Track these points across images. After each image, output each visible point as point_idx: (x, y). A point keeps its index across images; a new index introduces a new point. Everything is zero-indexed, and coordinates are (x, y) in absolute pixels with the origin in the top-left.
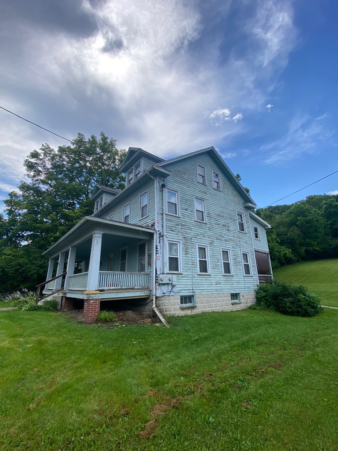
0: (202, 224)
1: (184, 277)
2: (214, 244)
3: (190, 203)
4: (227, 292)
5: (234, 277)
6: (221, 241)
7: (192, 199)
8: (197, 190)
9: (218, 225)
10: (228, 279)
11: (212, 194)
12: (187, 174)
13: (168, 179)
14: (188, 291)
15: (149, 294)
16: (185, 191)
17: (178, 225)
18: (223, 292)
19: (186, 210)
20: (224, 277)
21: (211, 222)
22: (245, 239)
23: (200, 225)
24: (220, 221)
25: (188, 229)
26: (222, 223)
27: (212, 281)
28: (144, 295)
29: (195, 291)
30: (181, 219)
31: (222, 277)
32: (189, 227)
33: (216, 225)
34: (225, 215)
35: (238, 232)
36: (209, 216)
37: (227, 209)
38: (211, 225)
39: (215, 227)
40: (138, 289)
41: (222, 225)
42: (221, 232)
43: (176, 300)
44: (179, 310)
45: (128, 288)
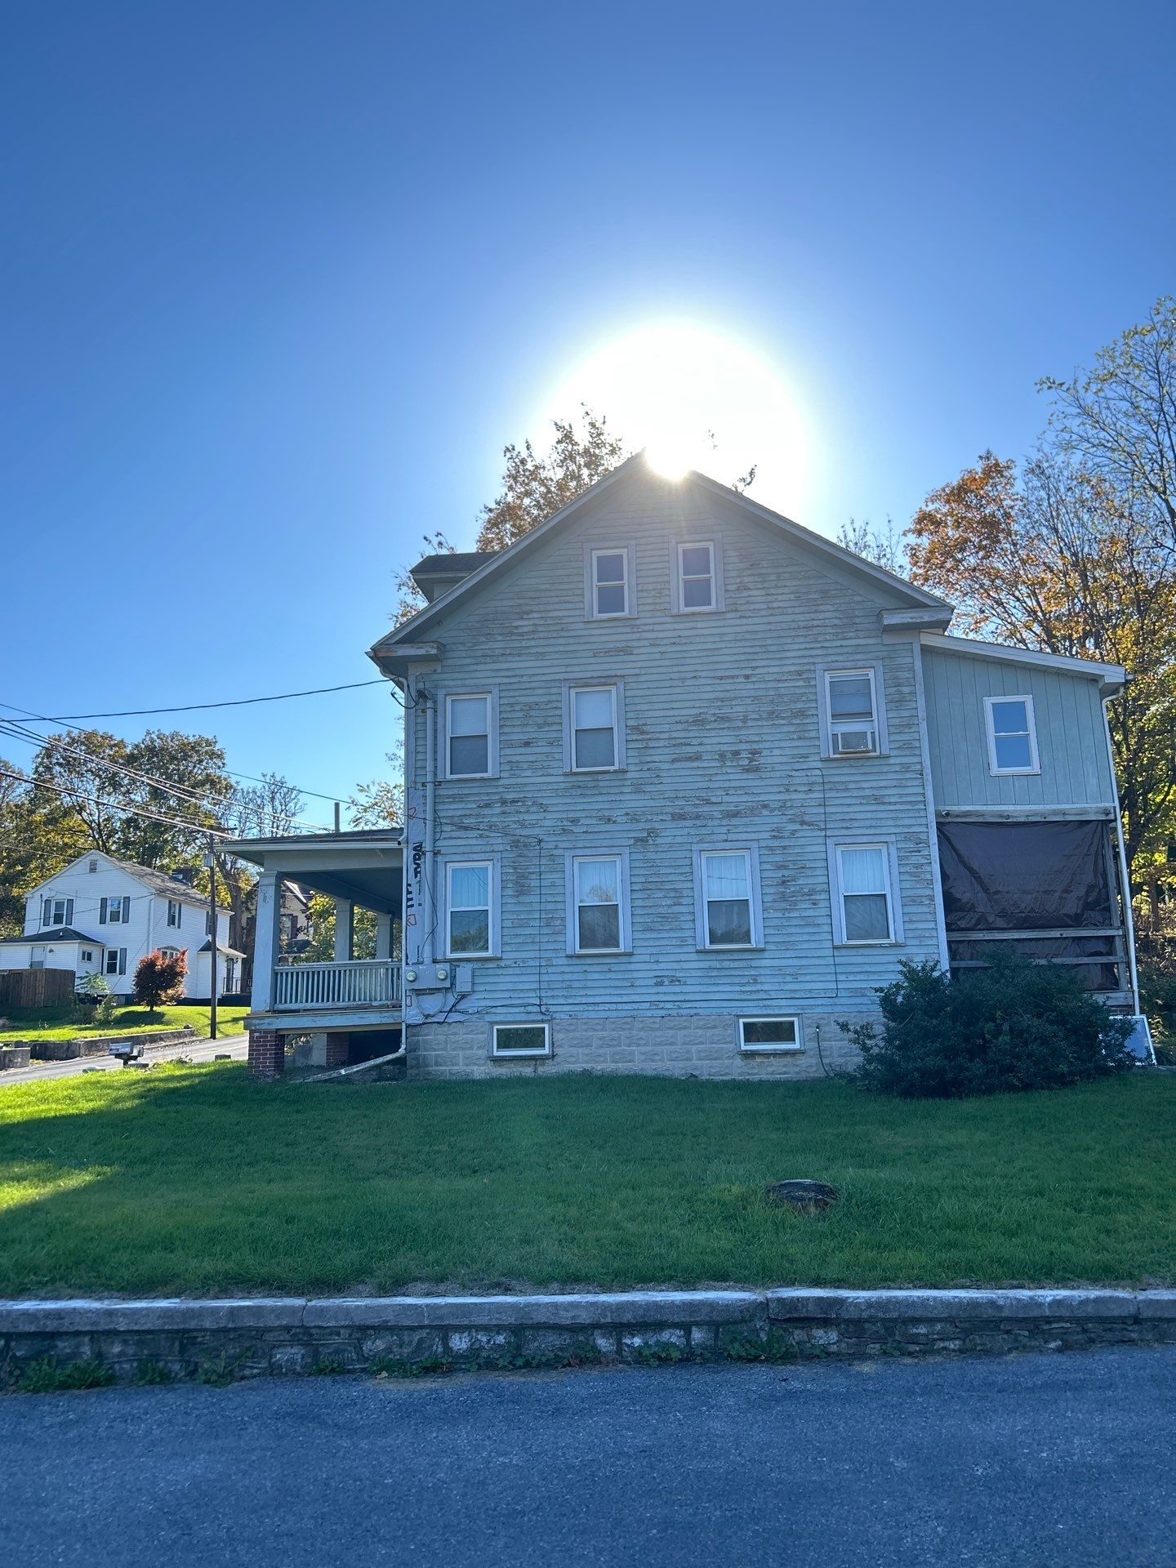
0: (600, 777)
1: (507, 967)
2: (659, 841)
3: (544, 713)
4: (708, 1012)
5: (766, 955)
6: (698, 823)
7: (554, 698)
8: (583, 654)
9: (690, 759)
10: (726, 964)
11: (666, 641)
12: (535, 609)
13: (450, 662)
14: (522, 1009)
15: (399, 1021)
16: (525, 679)
17: (487, 806)
18: (694, 1011)
19: (527, 744)
20: (702, 956)
21: (649, 759)
23: (591, 784)
24: (706, 741)
25: (534, 809)
26: (717, 748)
27: (635, 975)
29: (552, 1009)
30: (502, 782)
31: (695, 957)
32: (534, 803)
33: (677, 765)
34: (739, 709)
35: (820, 765)
36: (640, 737)
37: (753, 679)
38: (649, 769)
39: (673, 773)
40: (382, 1006)
41: (717, 757)
42: (705, 785)
43: (474, 1036)
44: (484, 1065)
45: (352, 1003)
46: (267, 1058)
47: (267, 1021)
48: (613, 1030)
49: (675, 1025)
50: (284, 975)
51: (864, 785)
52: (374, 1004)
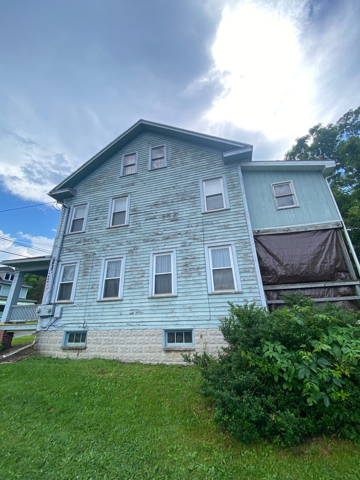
1: (75, 306)
2: (138, 251)
3: (103, 208)
4: (150, 327)
5: (178, 299)
6: (153, 242)
7: (107, 203)
8: (118, 187)
9: (152, 219)
10: (160, 304)
12: (105, 176)
13: (77, 196)
14: (77, 325)
16: (99, 198)
17: (79, 242)
18: (145, 327)
19: (96, 219)
20: (151, 300)
21: (137, 220)
23: (115, 231)
24: (158, 211)
25: (95, 242)
26: (162, 213)
27: (123, 309)
29: (89, 325)
31: (147, 300)
32: (95, 240)
33: (147, 221)
34: (171, 199)
35: (201, 216)
36: (135, 213)
37: (176, 187)
38: (136, 224)
39: (145, 224)
41: (162, 217)
42: (157, 228)
43: (58, 337)
44: (60, 351)
48: (111, 336)
49: (136, 334)
50: (15, 309)
51: (220, 221)
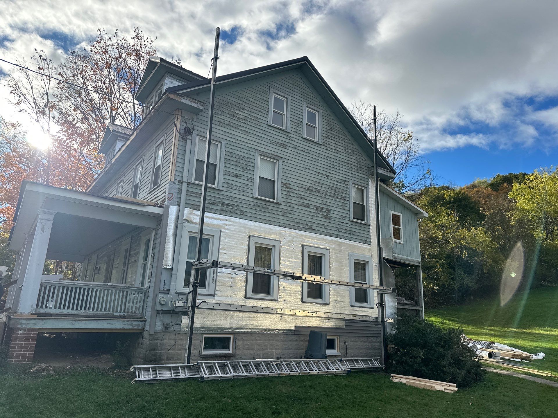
0: (269, 204)
3: (246, 163)
7: (251, 157)
8: (266, 140)
9: (305, 206)
11: (299, 148)
12: (247, 108)
13: (201, 118)
15: (140, 328)
16: (239, 142)
17: (214, 204)
19: (237, 176)
20: (305, 304)
21: (290, 201)
22: (363, 235)
23: (265, 206)
24: (312, 199)
25: (237, 212)
26: (315, 204)
28: (130, 327)
30: (222, 193)
32: (238, 209)
33: (300, 207)
34: (324, 189)
35: (349, 222)
36: (287, 190)
37: (329, 178)
38: (289, 206)
39: (298, 211)
40: (120, 317)
41: (315, 208)
42: (310, 220)
45: (99, 313)
46: (28, 351)
47: (32, 322)
48: (265, 340)
50: (61, 288)
52: (115, 314)
